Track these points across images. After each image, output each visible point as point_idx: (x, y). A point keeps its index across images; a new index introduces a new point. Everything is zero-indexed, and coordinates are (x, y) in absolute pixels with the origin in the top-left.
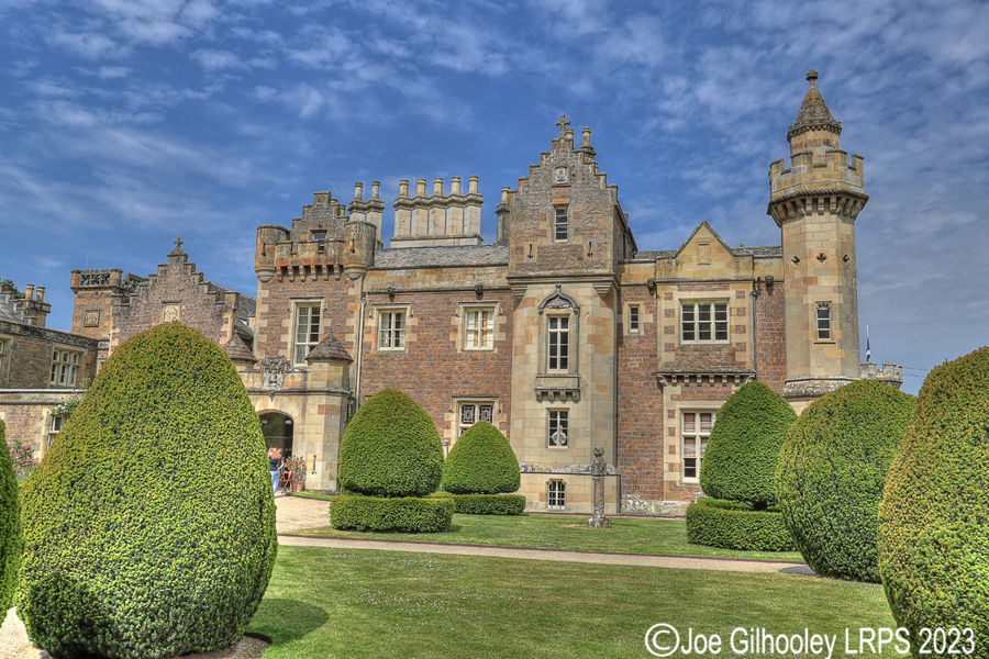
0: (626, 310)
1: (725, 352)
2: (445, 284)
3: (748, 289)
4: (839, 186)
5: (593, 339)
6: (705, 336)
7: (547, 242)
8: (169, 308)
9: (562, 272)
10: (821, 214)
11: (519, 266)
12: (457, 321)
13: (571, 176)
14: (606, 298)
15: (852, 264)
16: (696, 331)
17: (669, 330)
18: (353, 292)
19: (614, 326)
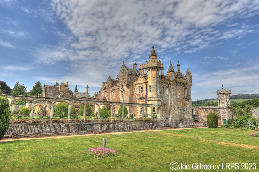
0: (134, 89)
1: (142, 94)
3: (145, 84)
4: (150, 66)
5: (126, 94)
7: (122, 81)
8: (102, 94)
9: (123, 85)
10: (150, 71)
11: (119, 84)
13: (124, 70)
14: (128, 88)
15: (155, 78)
16: (140, 91)
17: (137, 92)
18: (110, 90)
19: (130, 92)
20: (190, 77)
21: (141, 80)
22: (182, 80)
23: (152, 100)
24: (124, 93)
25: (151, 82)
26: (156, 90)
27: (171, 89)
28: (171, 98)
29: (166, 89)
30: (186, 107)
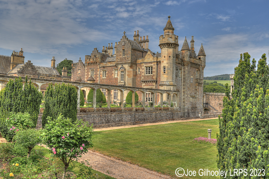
0: (138, 68)
1: (151, 76)
2: (112, 65)
3: (156, 63)
4: (166, 42)
5: (128, 75)
6: (149, 73)
7: (121, 57)
8: (79, 71)
9: (123, 62)
10: (165, 48)
11: (117, 62)
12: (113, 72)
13: (125, 43)
14: (131, 67)
15: (172, 58)
16: (148, 72)
17: (143, 73)
18: (98, 67)
19: (133, 72)
20: (204, 57)
21: (149, 58)
22: (196, 60)
23: (167, 84)
24: (125, 74)
25: (165, 63)
26: (172, 72)
27: (184, 72)
28: (184, 82)
29: (180, 71)
30: (197, 93)
